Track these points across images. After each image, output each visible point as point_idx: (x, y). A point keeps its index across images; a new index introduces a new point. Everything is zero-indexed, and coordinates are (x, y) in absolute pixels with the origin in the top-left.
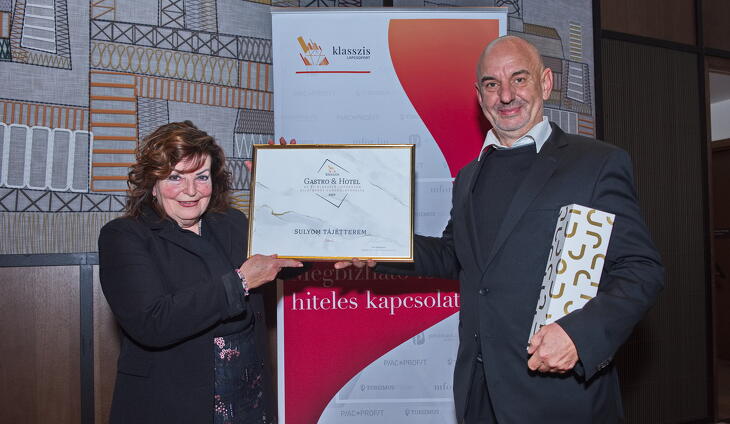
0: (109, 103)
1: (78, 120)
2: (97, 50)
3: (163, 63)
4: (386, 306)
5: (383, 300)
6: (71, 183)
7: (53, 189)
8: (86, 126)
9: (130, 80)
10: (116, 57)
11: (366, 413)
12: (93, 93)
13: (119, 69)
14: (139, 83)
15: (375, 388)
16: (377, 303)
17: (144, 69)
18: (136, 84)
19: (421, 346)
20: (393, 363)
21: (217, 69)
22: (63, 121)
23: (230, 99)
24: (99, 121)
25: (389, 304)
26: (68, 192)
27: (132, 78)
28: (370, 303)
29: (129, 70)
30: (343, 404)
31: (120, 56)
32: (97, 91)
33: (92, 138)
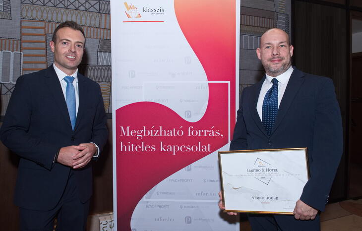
0: (31, 37)
1: (15, 46)
2: (25, 9)
3: (59, 15)
4: (171, 150)
5: (169, 147)
6: (12, 79)
7: (2, 83)
8: (19, 49)
9: (42, 24)
10: (35, 12)
11: (160, 206)
12: (23, 32)
13: (37, 19)
14: (47, 26)
15: (165, 193)
16: (166, 148)
17: (50, 19)
18: (45, 27)
19: (189, 172)
20: (174, 181)
21: (88, 18)
22: (7, 47)
23: (95, 34)
24: (26, 46)
25: (173, 149)
26: (10, 84)
27: (44, 23)
28: (162, 148)
29: (42, 19)
30: (147, 202)
31: (37, 12)
32: (25, 31)
33: (22, 55)
